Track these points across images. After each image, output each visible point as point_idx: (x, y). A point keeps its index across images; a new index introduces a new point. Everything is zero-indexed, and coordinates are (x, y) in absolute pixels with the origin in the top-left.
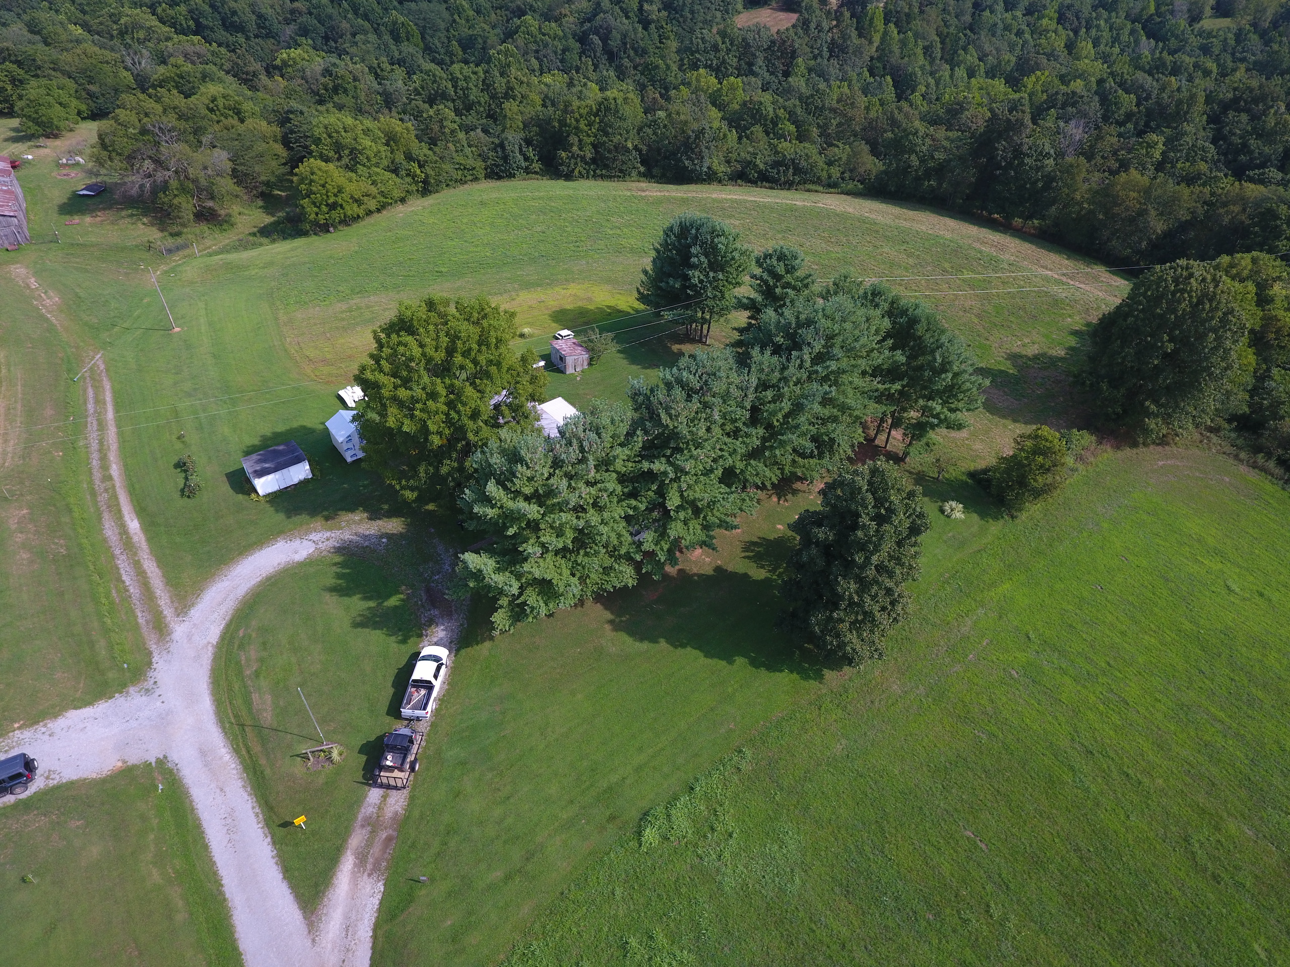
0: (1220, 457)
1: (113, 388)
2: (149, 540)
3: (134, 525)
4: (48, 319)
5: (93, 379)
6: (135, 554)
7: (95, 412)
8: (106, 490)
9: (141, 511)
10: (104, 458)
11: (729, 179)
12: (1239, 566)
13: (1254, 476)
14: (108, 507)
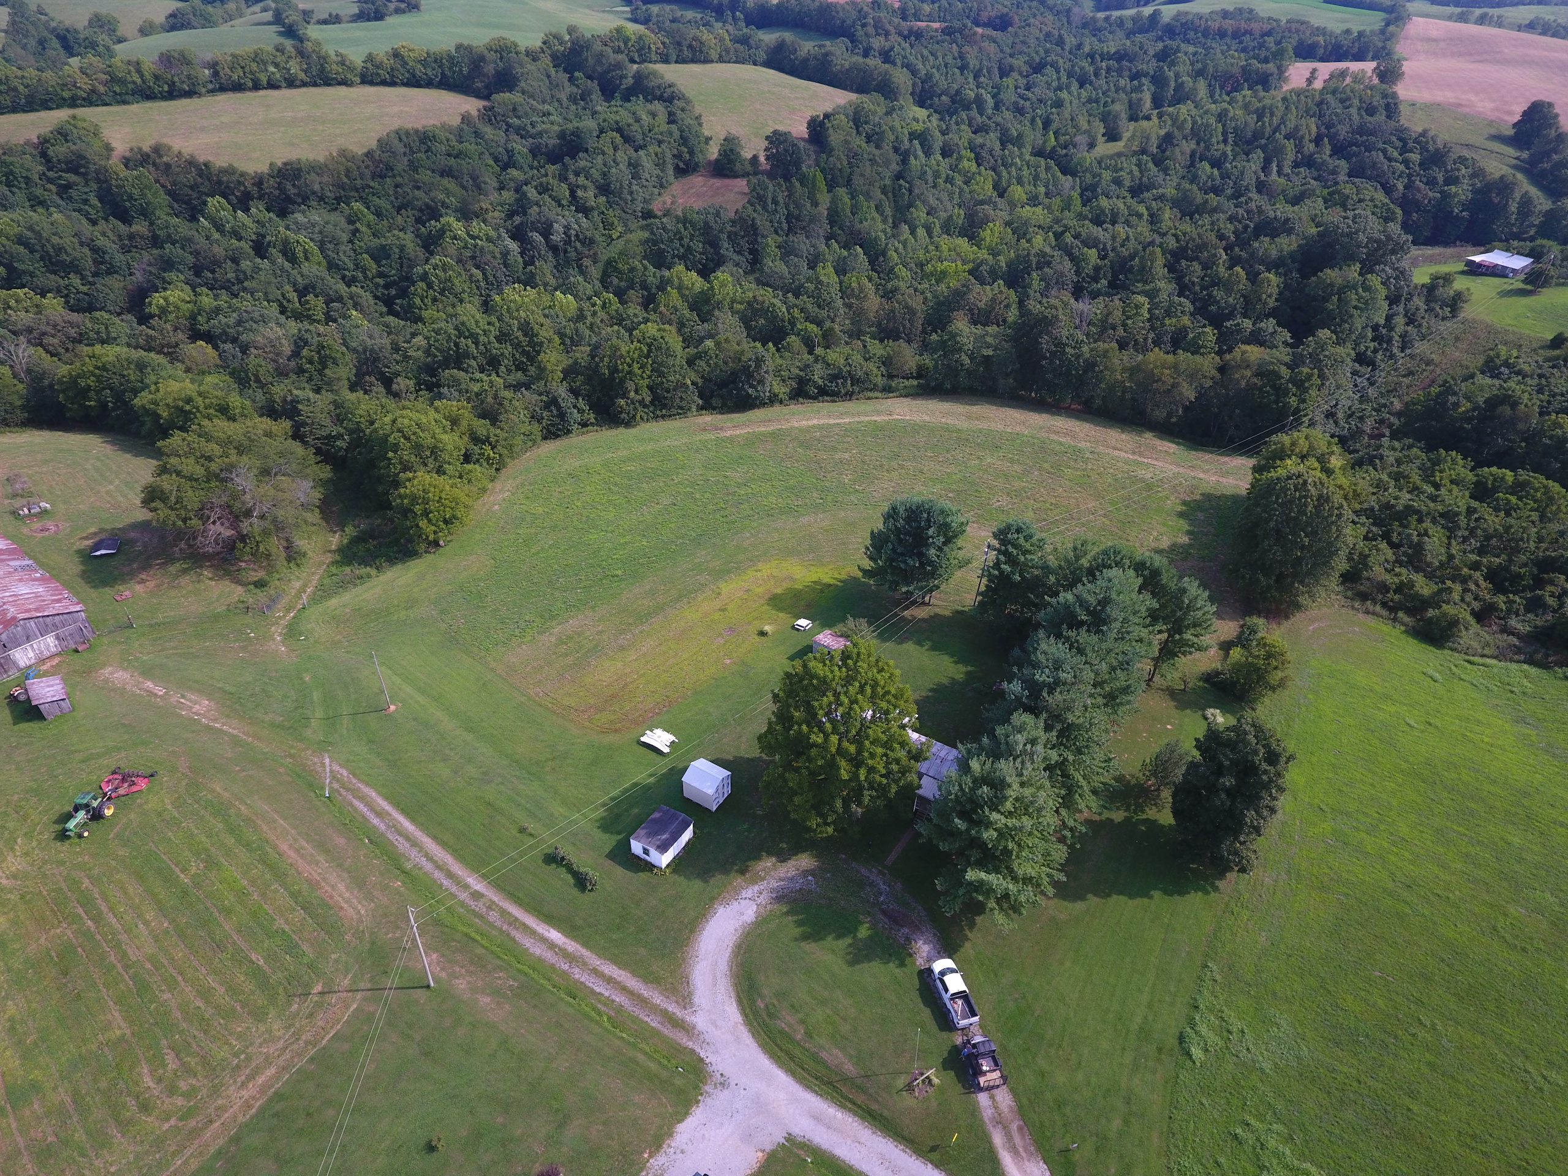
0: (1344, 611)
1: (379, 793)
2: (585, 945)
3: (554, 935)
4: (220, 731)
5: (348, 790)
6: (585, 964)
7: (388, 826)
8: (489, 908)
9: (550, 919)
10: (450, 875)
11: (790, 398)
12: (1405, 705)
13: (1371, 622)
14: (510, 924)
